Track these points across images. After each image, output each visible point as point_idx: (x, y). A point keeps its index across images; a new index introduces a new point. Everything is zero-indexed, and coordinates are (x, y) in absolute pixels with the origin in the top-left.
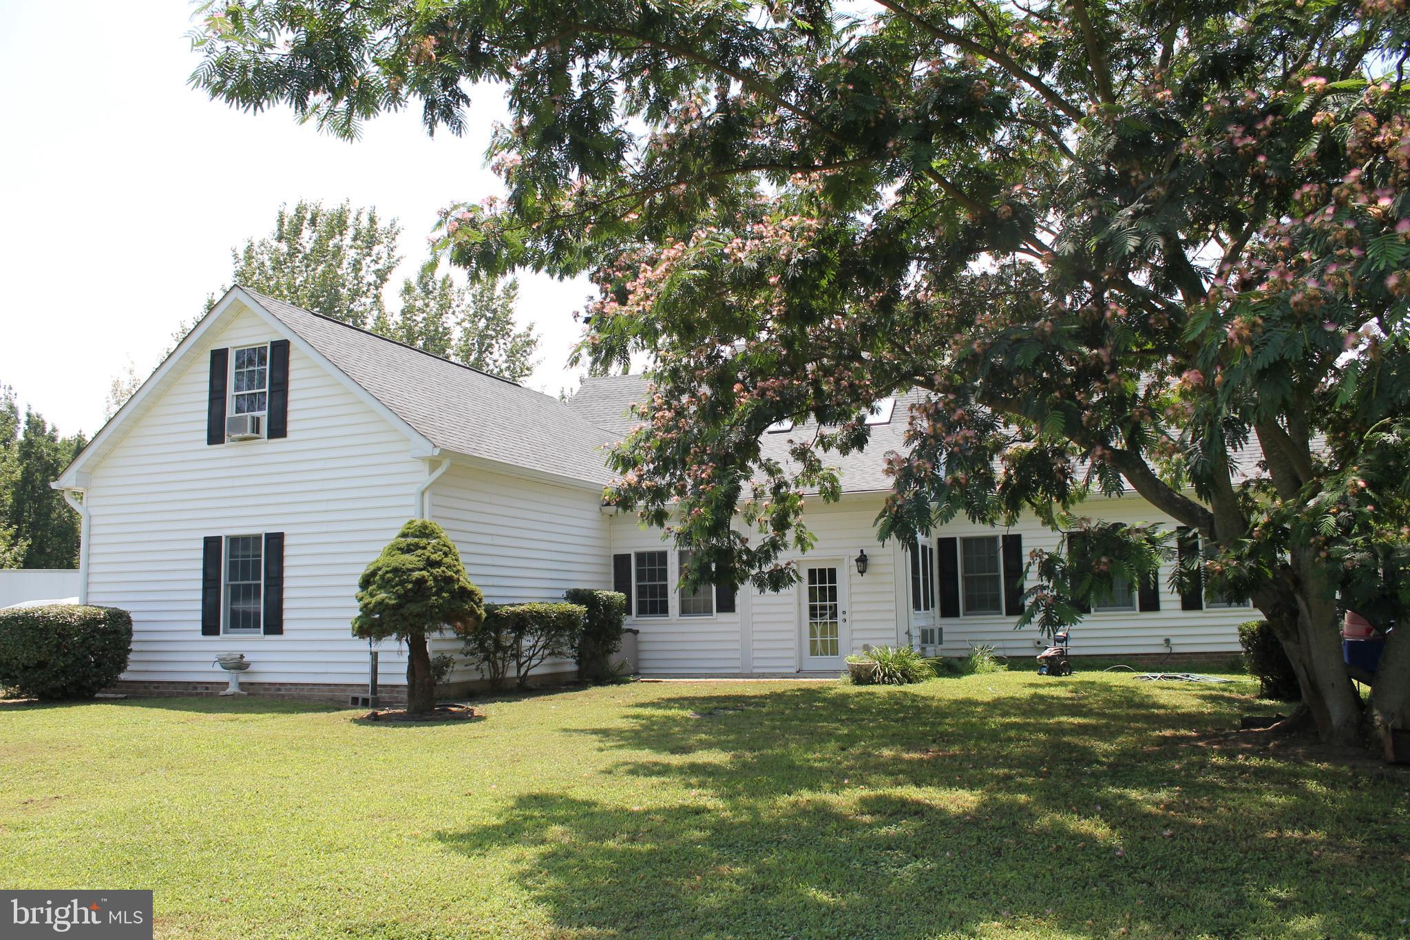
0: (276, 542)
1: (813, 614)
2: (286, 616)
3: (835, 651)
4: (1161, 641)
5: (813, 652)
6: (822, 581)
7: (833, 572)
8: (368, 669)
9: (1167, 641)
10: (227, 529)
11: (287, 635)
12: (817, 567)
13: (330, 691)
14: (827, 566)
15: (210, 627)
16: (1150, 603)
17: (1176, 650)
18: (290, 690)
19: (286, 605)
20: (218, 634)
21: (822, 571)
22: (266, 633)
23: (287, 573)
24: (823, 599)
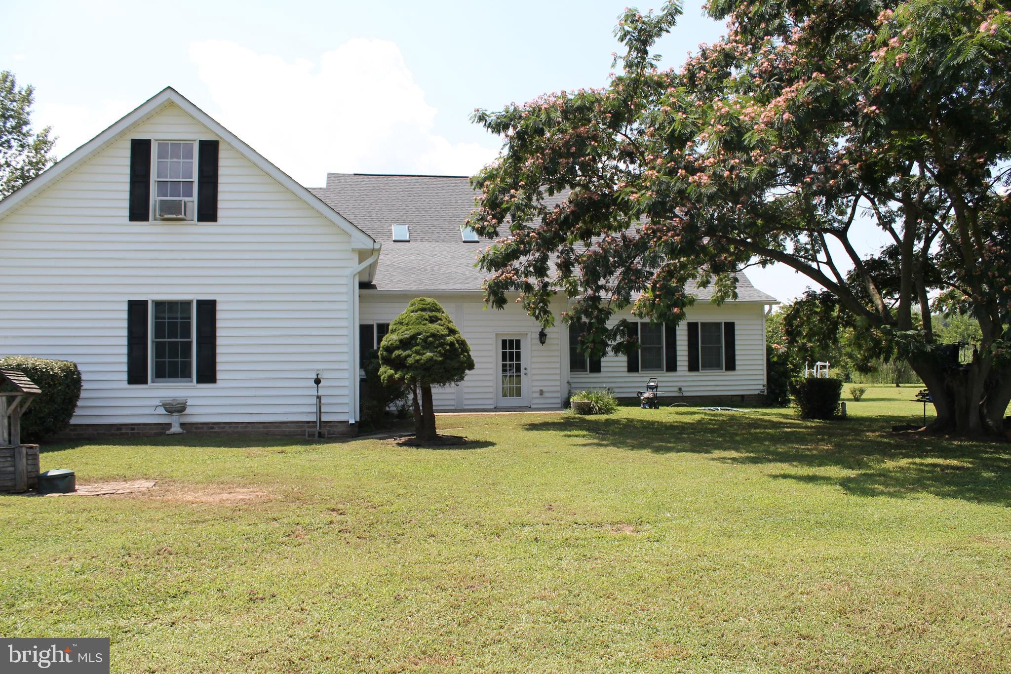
0: (208, 309)
1: (504, 370)
2: (219, 367)
3: (519, 394)
4: (676, 389)
5: (504, 395)
6: (511, 347)
7: (518, 342)
8: (314, 409)
9: (680, 389)
10: (151, 294)
11: (219, 384)
12: (508, 338)
13: (264, 428)
14: (514, 338)
15: (136, 375)
16: (672, 367)
17: (686, 394)
18: (223, 428)
19: (219, 359)
20: (146, 382)
21: (511, 341)
22: (198, 382)
23: (219, 333)
24: (511, 359)
